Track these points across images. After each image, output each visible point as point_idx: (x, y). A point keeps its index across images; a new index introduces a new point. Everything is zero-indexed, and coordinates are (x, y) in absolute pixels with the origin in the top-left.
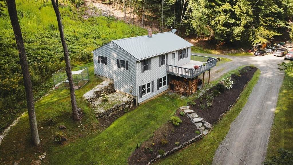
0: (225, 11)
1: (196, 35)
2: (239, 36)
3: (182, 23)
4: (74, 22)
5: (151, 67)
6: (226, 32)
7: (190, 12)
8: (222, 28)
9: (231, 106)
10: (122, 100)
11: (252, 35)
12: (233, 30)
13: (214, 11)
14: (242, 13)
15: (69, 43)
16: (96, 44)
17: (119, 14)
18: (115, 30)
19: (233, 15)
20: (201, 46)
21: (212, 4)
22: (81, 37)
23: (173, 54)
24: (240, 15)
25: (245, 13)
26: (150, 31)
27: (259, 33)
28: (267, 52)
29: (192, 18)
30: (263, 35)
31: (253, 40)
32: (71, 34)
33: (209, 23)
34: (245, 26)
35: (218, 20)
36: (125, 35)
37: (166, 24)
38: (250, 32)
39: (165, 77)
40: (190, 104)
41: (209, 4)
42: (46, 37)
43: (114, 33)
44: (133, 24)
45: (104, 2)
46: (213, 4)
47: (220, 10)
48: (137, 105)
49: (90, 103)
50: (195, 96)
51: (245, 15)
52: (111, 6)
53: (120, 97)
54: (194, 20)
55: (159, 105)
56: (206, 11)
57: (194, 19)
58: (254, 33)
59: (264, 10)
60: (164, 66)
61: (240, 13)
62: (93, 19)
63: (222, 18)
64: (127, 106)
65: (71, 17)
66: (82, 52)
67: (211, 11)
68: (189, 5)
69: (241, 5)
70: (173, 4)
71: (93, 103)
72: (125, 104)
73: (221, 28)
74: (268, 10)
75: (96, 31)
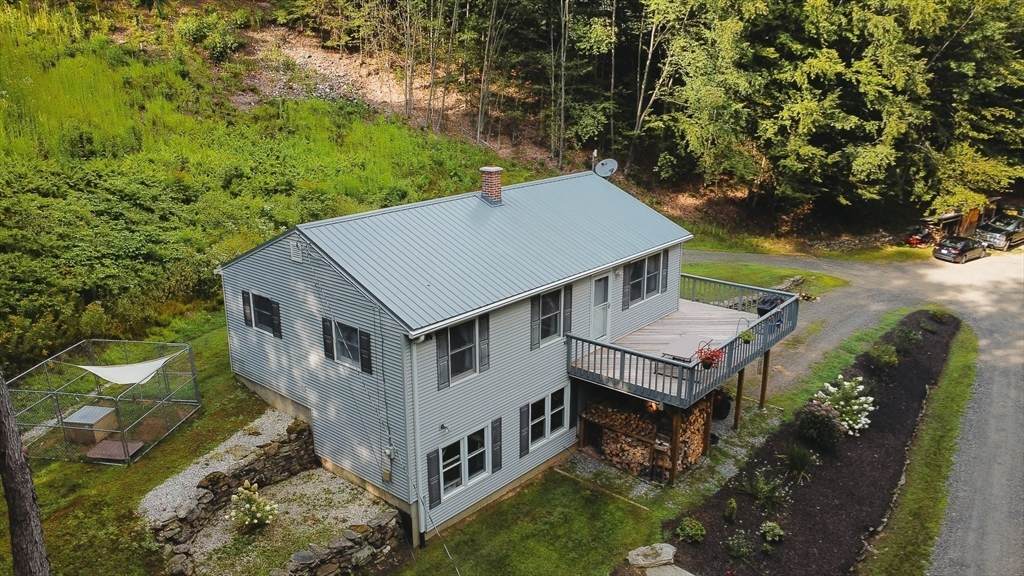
0: (819, 83)
1: (700, 178)
2: (873, 183)
3: (643, 127)
4: (190, 122)
5: (485, 358)
6: (822, 165)
7: (674, 84)
8: (808, 150)
9: (875, 533)
10: (344, 521)
11: (925, 179)
12: (848, 160)
13: (774, 82)
14: (887, 92)
15: (145, 216)
16: (271, 218)
17: (386, 90)
18: (362, 156)
19: (852, 99)
20: (718, 223)
21: (764, 54)
22: (208, 189)
23: (600, 280)
24: (882, 97)
25: (899, 89)
26: (490, 173)
27: (954, 171)
28: (985, 244)
29: (682, 109)
30: (970, 177)
31: (927, 198)
32: (161, 176)
33: (752, 129)
34: (900, 143)
35: (792, 118)
36: (405, 176)
37: (577, 132)
38: (914, 164)
39: (561, 391)
40: (678, 536)
41: (754, 54)
42: (37, 190)
43: (356, 170)
44: (441, 131)
45: (329, 43)
46: (770, 52)
47: (799, 77)
48: (416, 541)
49: (168, 548)
50: (699, 480)
51: (900, 98)
52: (358, 58)
53: (336, 498)
54: (690, 117)
55: (528, 537)
56: (741, 82)
57: (690, 112)
58: (931, 171)
59: (974, 77)
60: (556, 341)
61: (879, 92)
62: (272, 110)
63: (804, 109)
64: (365, 553)
65: (181, 101)
66: (199, 256)
67: (760, 81)
68: (672, 56)
69: (885, 58)
70: (604, 49)
71: (182, 547)
72: (351, 548)
73: (801, 152)
74: (990, 79)
75: (281, 159)
